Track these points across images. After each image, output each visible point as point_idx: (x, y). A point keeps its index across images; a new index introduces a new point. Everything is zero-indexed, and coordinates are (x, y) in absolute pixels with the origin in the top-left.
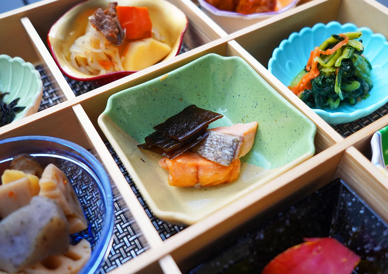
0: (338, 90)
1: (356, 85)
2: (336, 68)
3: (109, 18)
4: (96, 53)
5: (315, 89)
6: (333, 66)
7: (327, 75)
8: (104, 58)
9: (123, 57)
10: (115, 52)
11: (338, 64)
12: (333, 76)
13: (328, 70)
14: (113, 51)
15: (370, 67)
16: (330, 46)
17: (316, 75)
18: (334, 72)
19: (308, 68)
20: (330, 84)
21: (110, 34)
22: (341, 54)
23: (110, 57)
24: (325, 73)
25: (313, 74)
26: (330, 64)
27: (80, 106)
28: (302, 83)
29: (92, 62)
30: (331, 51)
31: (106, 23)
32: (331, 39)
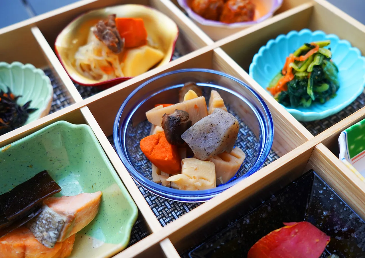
0: (310, 92)
1: (326, 87)
2: (308, 72)
3: (109, 30)
4: (98, 61)
5: (290, 91)
6: (306, 71)
7: (301, 79)
8: (106, 64)
9: (122, 64)
10: (115, 59)
11: (310, 69)
12: (305, 80)
13: (301, 74)
14: (114, 58)
15: (337, 70)
16: (303, 53)
17: (291, 79)
18: (307, 76)
19: (284, 72)
20: (303, 86)
21: (111, 44)
22: (313, 60)
23: (110, 64)
24: (299, 77)
25: (288, 78)
26: (303, 69)
27: (87, 108)
28: (279, 85)
29: (95, 67)
30: (303, 58)
31: (107, 34)
32: (304, 47)
